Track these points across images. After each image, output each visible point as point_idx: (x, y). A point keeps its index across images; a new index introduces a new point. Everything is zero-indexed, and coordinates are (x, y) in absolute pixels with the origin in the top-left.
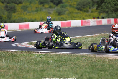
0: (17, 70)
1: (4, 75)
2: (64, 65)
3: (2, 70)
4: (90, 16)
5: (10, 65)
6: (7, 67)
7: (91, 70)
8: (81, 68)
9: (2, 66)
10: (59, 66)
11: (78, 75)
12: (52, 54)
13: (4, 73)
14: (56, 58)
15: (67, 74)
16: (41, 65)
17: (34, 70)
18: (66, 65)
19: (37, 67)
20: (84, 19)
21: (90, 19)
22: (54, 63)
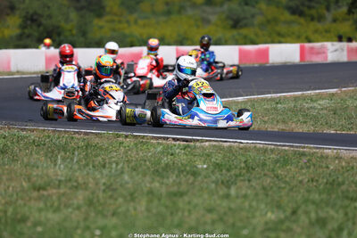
0: (99, 189)
1: (60, 204)
2: (242, 180)
3: (54, 191)
4: (327, 31)
5: (77, 174)
6: (70, 180)
7: (324, 196)
8: (294, 189)
9: (54, 178)
10: (228, 182)
11: (284, 211)
12: (207, 144)
13: (59, 199)
14: (218, 158)
15: (250, 206)
16: (172, 179)
17: (151, 192)
18: (249, 181)
19: (159, 182)
20: (310, 41)
21: (327, 41)
22: (212, 172)
